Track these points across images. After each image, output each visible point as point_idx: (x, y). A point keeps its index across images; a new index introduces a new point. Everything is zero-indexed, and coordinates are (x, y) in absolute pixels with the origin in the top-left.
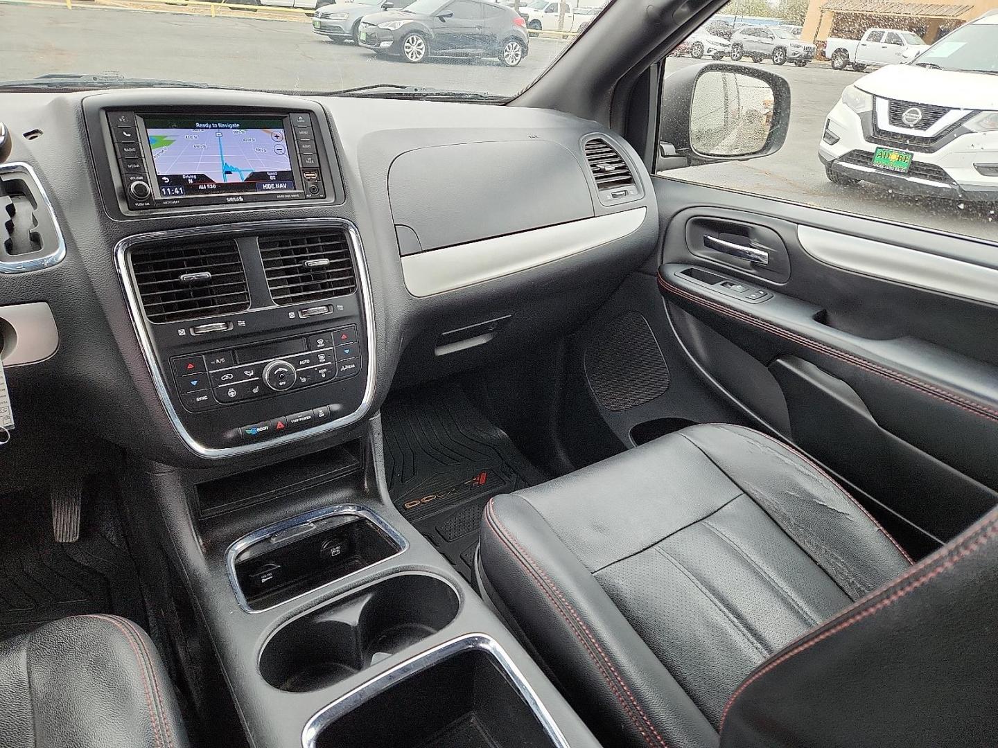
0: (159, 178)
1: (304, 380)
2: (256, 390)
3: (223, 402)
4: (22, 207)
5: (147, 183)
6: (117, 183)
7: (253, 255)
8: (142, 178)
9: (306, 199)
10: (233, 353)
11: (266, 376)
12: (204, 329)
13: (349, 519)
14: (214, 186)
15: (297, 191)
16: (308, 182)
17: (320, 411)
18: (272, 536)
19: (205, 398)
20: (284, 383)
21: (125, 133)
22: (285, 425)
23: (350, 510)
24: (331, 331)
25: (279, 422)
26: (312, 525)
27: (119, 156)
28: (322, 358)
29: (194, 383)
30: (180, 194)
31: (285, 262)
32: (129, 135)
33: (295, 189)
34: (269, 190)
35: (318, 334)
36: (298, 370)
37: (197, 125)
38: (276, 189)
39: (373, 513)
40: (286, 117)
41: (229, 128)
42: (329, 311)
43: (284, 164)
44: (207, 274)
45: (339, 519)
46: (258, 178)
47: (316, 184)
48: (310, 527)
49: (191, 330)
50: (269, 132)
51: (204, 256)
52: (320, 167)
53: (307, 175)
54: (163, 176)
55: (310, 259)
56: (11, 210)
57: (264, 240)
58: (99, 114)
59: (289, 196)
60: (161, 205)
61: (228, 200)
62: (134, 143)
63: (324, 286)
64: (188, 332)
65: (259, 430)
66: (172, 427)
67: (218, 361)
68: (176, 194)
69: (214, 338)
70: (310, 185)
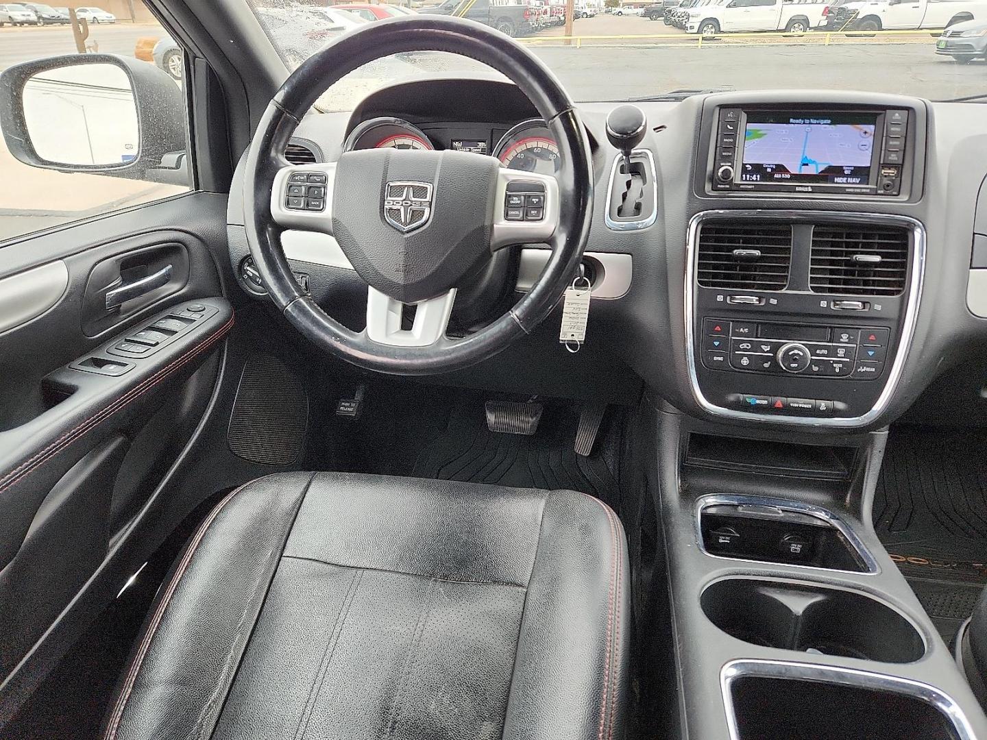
0: (744, 165)
1: (815, 369)
2: (766, 365)
3: (735, 367)
4: (637, 183)
5: (733, 168)
6: (710, 167)
7: (804, 242)
8: (730, 164)
9: (876, 195)
10: (757, 327)
11: (780, 354)
12: (739, 299)
13: (819, 523)
14: (789, 176)
15: (869, 186)
16: (885, 179)
17: (823, 404)
18: (740, 505)
19: (721, 359)
20: (796, 365)
21: (728, 126)
22: (783, 405)
23: (822, 515)
24: (860, 329)
25: (779, 401)
26: (780, 512)
27: (718, 145)
28: (841, 352)
29: (716, 343)
30: (756, 181)
31: (833, 253)
32: (732, 128)
33: (868, 184)
34: (839, 183)
35: (845, 329)
36: (813, 358)
37: (791, 120)
38: (847, 183)
39: (848, 527)
40: (881, 114)
41: (820, 124)
42: (864, 308)
43: (864, 160)
44: (757, 253)
45: (808, 518)
46: (833, 172)
47: (893, 181)
48: (777, 512)
49: (728, 298)
50: (858, 128)
51: (759, 236)
52: (902, 165)
53: (886, 171)
54: (746, 164)
55: (861, 254)
56: (629, 184)
57: (820, 229)
58: (714, 110)
59: (858, 190)
60: (738, 188)
61: (797, 189)
62: (733, 135)
63: (866, 283)
64: (725, 298)
65: (758, 402)
66: (687, 376)
67: (742, 329)
68: (753, 180)
69: (745, 309)
70: (886, 181)
